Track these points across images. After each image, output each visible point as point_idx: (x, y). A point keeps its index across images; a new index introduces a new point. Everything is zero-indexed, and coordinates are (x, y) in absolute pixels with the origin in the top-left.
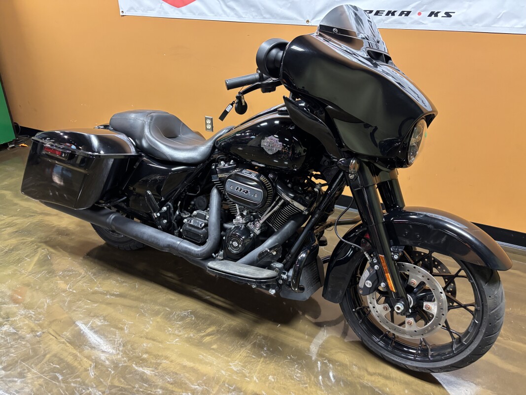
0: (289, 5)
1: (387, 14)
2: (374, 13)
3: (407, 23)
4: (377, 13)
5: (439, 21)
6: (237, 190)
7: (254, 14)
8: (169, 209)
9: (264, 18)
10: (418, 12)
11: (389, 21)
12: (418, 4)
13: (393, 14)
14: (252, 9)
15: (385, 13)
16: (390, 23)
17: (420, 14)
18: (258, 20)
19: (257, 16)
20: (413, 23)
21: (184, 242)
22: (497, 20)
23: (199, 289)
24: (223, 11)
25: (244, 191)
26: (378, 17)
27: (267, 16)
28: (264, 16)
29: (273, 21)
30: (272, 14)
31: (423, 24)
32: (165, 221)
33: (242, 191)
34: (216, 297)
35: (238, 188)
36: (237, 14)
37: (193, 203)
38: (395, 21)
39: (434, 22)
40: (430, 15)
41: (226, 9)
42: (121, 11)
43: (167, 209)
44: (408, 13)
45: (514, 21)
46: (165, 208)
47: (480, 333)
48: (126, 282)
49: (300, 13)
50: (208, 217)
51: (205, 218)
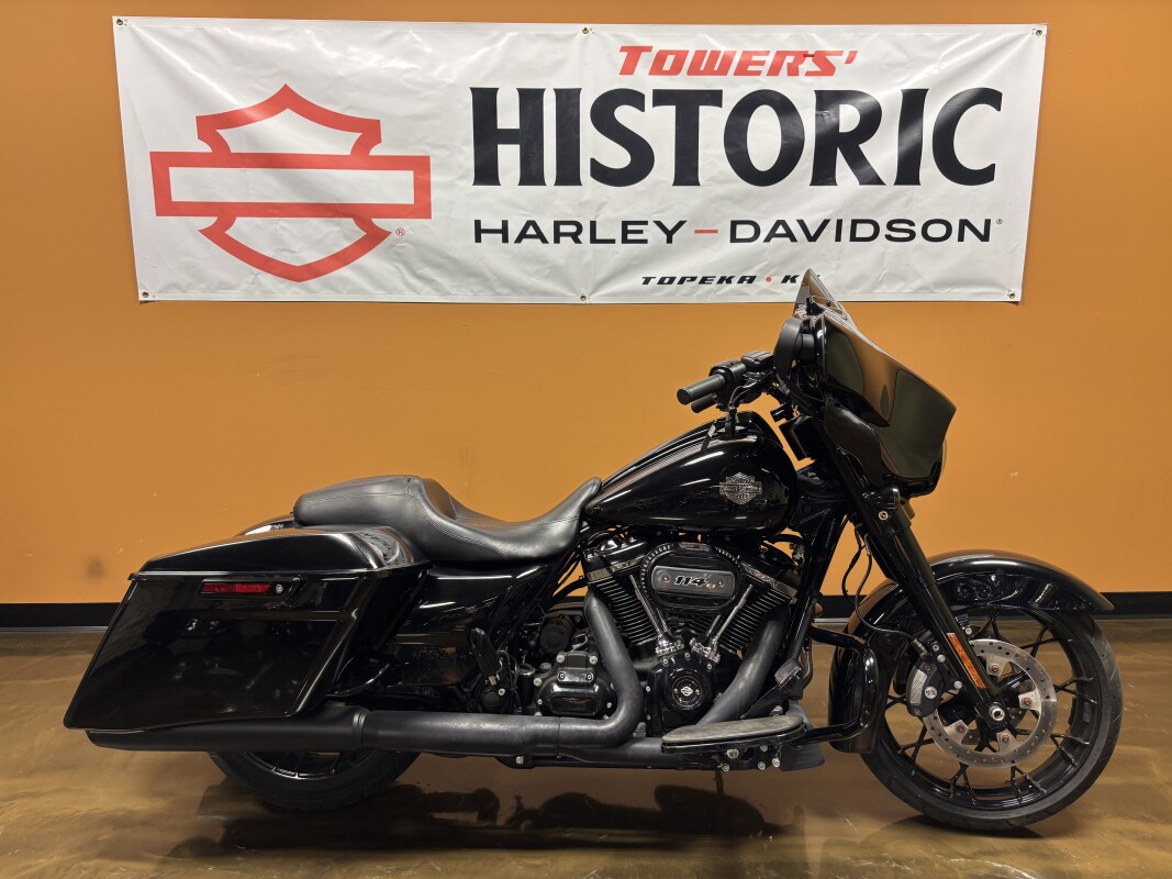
0: (548, 271)
1: (720, 281)
2: (698, 280)
3: (752, 294)
4: (704, 280)
6: (678, 583)
9: (498, 294)
10: (767, 276)
11: (723, 291)
12: (766, 266)
13: (729, 281)
14: (472, 280)
15: (716, 280)
17: (769, 279)
18: (485, 298)
19: (482, 292)
20: (760, 293)
22: (878, 284)
23: (570, 829)
24: (408, 285)
25: (695, 582)
26: (705, 287)
27: (506, 291)
28: (498, 291)
29: (515, 299)
30: (515, 288)
31: (776, 294)
33: (690, 583)
36: (438, 289)
38: (732, 291)
40: (785, 281)
41: (413, 281)
42: (140, 292)
44: (752, 279)
45: (900, 285)
47: (1103, 717)
48: (406, 869)
49: (568, 283)
50: (593, 659)
51: (587, 664)
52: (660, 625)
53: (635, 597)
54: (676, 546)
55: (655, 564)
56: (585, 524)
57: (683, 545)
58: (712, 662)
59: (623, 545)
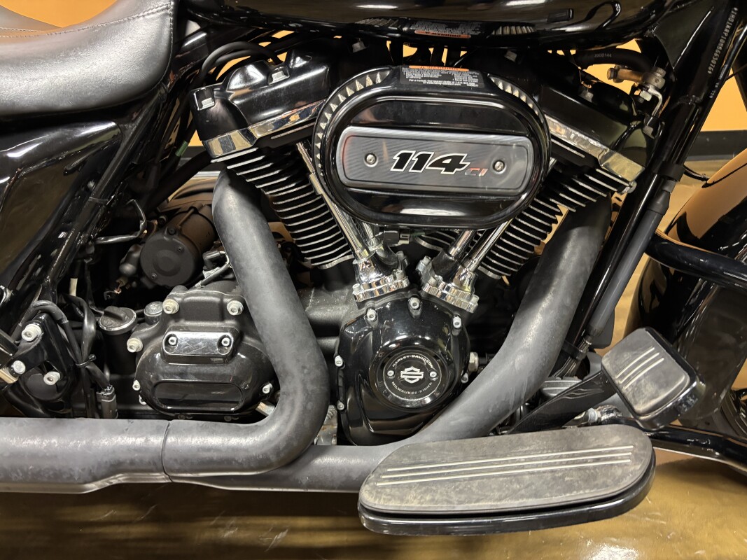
6: (400, 165)
8: (50, 326)
21: (178, 432)
23: (233, 521)
25: (438, 163)
32: (53, 377)
33: (427, 166)
34: (303, 522)
35: (404, 158)
37: (128, 268)
43: (43, 327)
46: (32, 331)
50: (234, 306)
51: (222, 314)
52: (363, 237)
53: (311, 187)
54: (397, 75)
55: (346, 121)
56: (193, 27)
57: (413, 74)
58: (461, 311)
59: (277, 76)
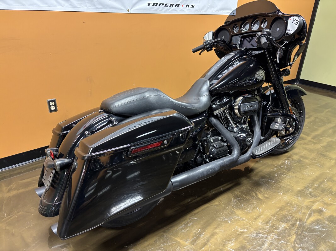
3: (178, 11)
4: (166, 5)
5: (189, 10)
7: (88, 5)
10: (182, 5)
13: (173, 6)
15: (169, 5)
16: (172, 11)
19: (90, 7)
20: (180, 11)
25: (251, 106)
26: (166, 8)
31: (184, 11)
39: (188, 10)
40: (187, 7)
44: (179, 5)
49: (123, 4)
50: (220, 138)
51: (218, 140)
